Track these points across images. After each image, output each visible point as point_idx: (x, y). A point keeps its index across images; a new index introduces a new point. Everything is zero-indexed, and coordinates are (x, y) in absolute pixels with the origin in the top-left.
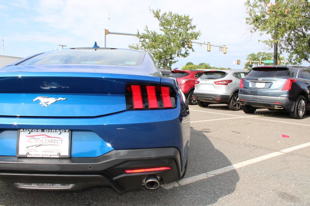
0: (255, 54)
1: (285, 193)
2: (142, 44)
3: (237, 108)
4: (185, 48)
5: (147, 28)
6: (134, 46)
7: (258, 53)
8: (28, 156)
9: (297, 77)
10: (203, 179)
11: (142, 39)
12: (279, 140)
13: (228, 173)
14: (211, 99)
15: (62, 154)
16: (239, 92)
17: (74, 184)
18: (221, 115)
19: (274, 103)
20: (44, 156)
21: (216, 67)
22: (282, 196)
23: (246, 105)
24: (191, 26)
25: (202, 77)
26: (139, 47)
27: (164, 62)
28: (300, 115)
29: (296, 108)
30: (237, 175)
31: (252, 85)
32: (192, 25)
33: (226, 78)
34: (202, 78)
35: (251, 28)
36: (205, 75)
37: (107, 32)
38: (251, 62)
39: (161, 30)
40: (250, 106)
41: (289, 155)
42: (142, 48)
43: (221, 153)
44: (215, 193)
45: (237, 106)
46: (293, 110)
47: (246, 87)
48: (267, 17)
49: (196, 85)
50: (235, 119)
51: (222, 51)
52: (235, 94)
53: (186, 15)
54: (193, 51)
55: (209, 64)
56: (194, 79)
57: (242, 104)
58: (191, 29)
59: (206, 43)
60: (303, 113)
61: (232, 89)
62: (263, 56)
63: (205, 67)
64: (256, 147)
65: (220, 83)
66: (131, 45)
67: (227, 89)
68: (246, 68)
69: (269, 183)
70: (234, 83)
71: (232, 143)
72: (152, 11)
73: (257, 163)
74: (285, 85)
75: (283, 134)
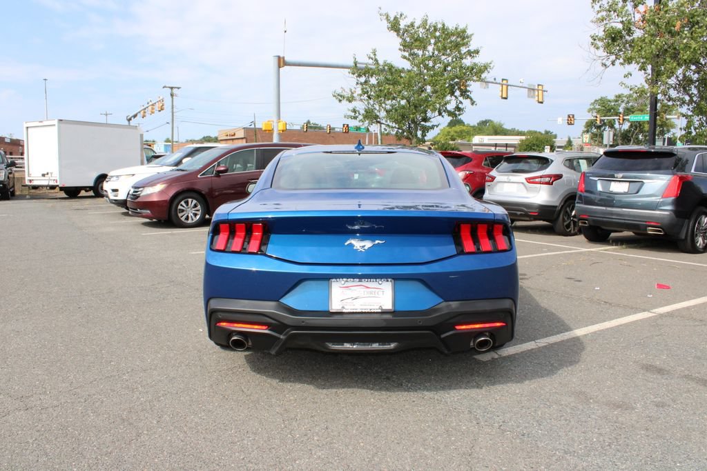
0: (609, 98)
1: (650, 366)
2: (362, 89)
3: (572, 232)
4: (455, 96)
5: (375, 55)
6: (344, 94)
7: (616, 97)
8: (344, 311)
9: (693, 171)
10: (532, 349)
11: (363, 79)
12: (650, 294)
13: (568, 341)
14: (519, 213)
15: (384, 308)
16: (577, 200)
17: (396, 343)
18: (542, 246)
19: (646, 222)
20: (364, 311)
21: (516, 129)
22: (647, 368)
23: (590, 227)
24: (469, 50)
25: (500, 167)
26: (355, 95)
27: (409, 127)
28: (698, 245)
29: (690, 232)
30: (581, 343)
31: (603, 188)
32: (472, 48)
33: (550, 170)
34: (499, 169)
35: (601, 58)
36: (506, 163)
37: (281, 62)
38: (598, 119)
39: (405, 57)
40: (598, 227)
41: (666, 316)
42: (362, 98)
43: (553, 314)
44: (552, 365)
45: (572, 226)
46: (683, 237)
47: (592, 190)
48: (638, 34)
49: (487, 184)
50: (571, 254)
51: (533, 97)
52: (567, 203)
53: (461, 27)
54: (473, 104)
55: (502, 123)
56: (481, 170)
57: (582, 223)
58: (468, 57)
59: (499, 80)
60: (704, 242)
61: (562, 192)
62: (628, 102)
63: (492, 131)
64: (610, 304)
65: (537, 180)
66: (339, 91)
67: (553, 193)
68: (587, 131)
69: (628, 354)
70: (567, 181)
71: (568, 298)
72: (385, 17)
73: (611, 328)
74: (669, 187)
75: (660, 283)
